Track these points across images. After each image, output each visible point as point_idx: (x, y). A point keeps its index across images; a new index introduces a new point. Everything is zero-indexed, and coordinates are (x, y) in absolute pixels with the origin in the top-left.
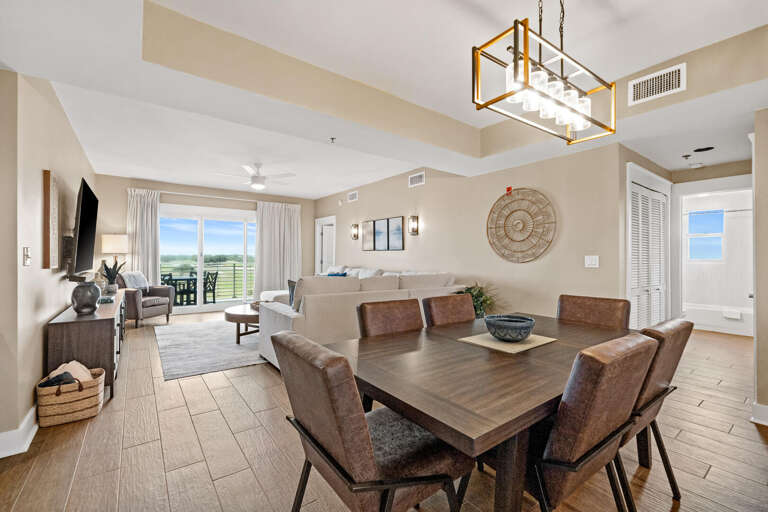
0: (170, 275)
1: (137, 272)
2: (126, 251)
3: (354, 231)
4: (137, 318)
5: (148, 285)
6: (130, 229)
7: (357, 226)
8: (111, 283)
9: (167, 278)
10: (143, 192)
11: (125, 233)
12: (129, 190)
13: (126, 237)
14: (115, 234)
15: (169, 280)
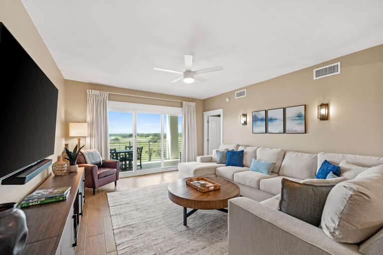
0: (115, 150)
1: (94, 150)
2: (86, 135)
3: (243, 119)
4: (94, 187)
5: (101, 159)
6: (89, 119)
7: (245, 115)
8: (72, 164)
9: (113, 151)
10: (97, 92)
11: (86, 122)
12: (88, 91)
13: (86, 125)
14: (78, 122)
15: (114, 153)
